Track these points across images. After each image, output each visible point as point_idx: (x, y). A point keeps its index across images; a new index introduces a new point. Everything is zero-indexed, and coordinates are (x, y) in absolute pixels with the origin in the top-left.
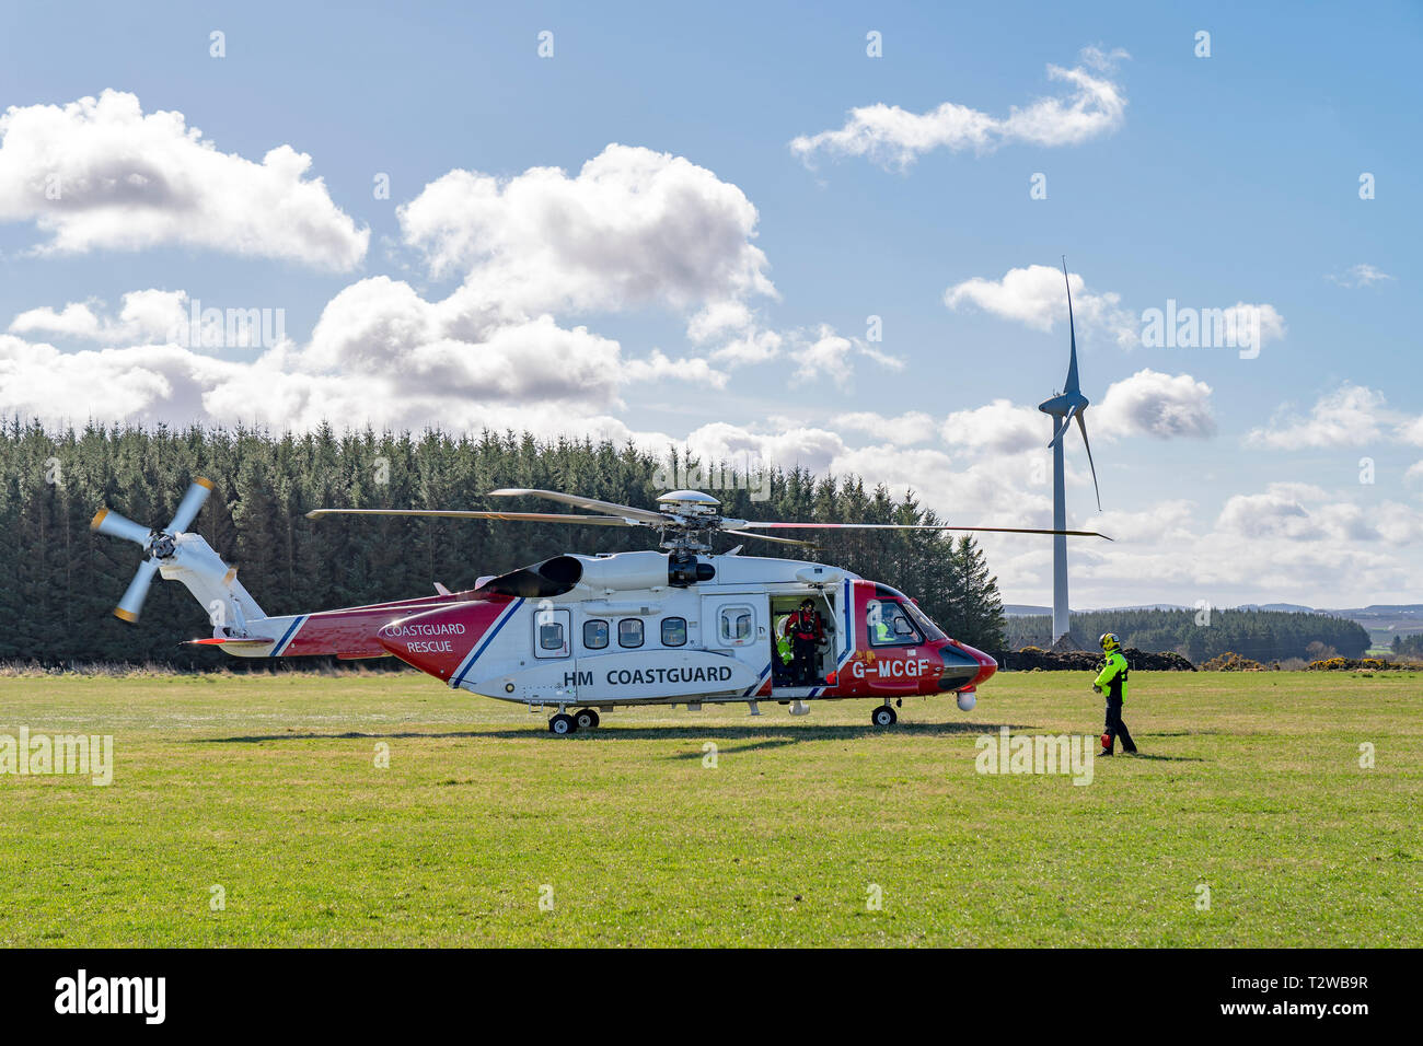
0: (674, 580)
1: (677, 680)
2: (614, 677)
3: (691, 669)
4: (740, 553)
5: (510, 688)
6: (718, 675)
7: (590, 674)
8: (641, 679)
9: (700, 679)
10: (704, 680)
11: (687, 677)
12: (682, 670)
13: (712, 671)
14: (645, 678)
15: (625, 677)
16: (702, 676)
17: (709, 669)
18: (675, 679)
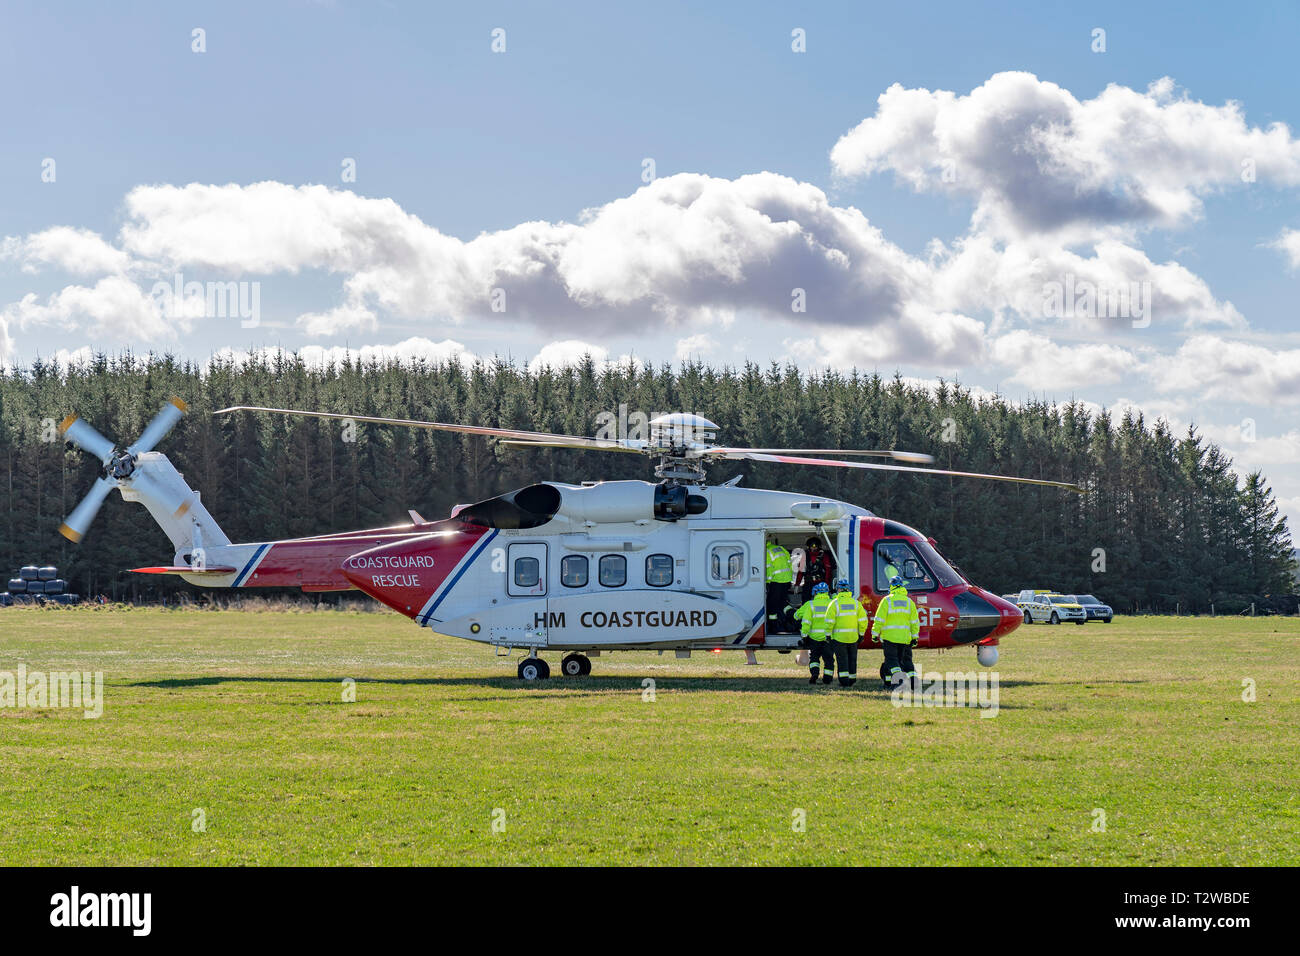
0: (661, 513)
1: (657, 625)
2: (589, 620)
3: (672, 613)
4: (738, 485)
5: (476, 628)
6: (702, 619)
7: (562, 615)
8: (618, 622)
9: (682, 624)
10: (686, 625)
11: (668, 621)
12: (663, 613)
13: (696, 616)
14: (623, 621)
15: (600, 619)
16: (685, 621)
17: (692, 613)
18: (654, 623)
